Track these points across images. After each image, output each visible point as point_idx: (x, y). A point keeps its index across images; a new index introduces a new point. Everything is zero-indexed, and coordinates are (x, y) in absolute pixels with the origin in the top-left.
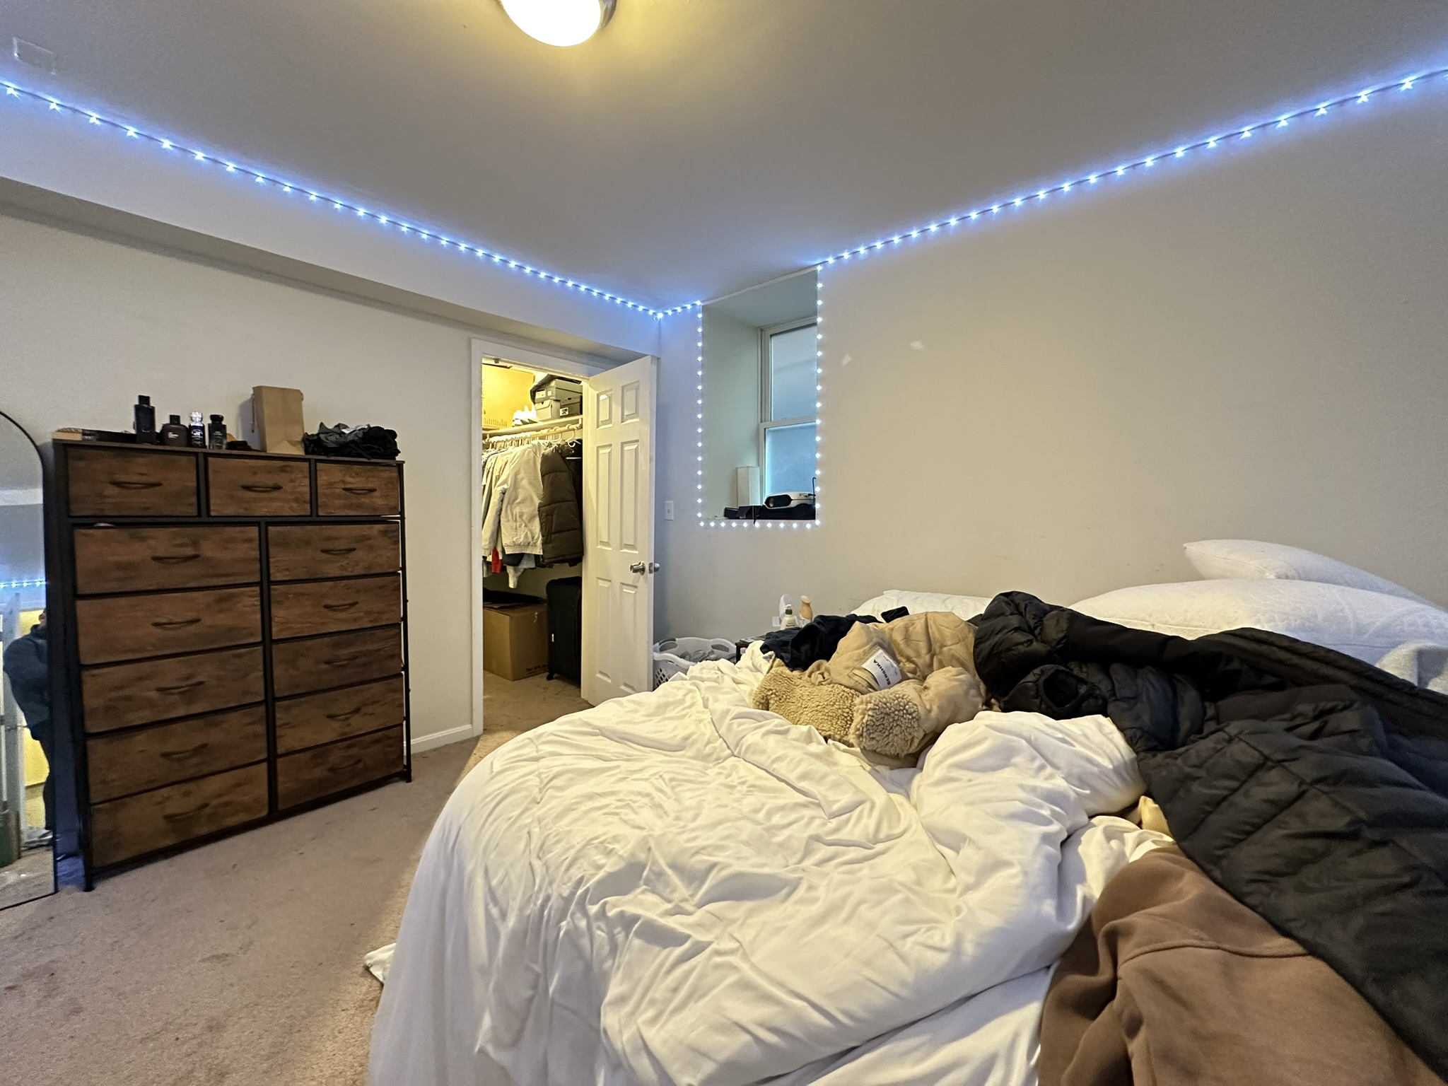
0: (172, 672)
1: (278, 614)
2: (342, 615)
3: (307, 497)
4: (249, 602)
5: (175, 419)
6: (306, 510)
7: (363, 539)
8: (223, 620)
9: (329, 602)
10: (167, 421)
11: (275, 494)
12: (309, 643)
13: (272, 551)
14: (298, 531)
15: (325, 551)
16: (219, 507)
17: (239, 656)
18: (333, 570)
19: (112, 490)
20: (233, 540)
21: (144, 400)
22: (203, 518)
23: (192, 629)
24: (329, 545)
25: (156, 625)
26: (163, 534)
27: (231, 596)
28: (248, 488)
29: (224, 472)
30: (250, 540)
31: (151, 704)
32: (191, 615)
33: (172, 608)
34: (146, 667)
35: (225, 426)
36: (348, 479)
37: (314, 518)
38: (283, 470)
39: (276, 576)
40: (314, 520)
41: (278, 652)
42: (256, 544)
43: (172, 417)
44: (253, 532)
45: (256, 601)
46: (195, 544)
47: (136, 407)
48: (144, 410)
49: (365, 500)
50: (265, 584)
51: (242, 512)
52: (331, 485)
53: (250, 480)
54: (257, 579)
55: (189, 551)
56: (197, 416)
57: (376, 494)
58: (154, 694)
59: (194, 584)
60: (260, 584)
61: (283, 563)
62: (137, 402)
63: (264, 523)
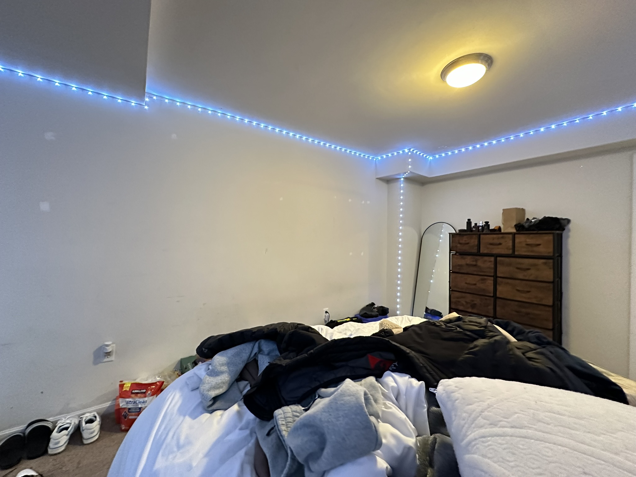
0: (469, 297)
1: (499, 288)
2: (524, 295)
3: (511, 247)
4: (490, 282)
5: (476, 224)
6: (510, 252)
7: (535, 265)
8: (482, 286)
9: (518, 288)
10: (474, 225)
11: (500, 246)
12: (509, 302)
13: (498, 266)
14: (507, 260)
15: (518, 268)
16: (483, 250)
17: (486, 299)
18: (521, 276)
19: (459, 245)
20: (485, 261)
21: (469, 220)
22: (479, 254)
23: (473, 287)
24: (519, 266)
25: (466, 283)
26: (469, 257)
27: (484, 279)
28: (491, 244)
29: (485, 239)
30: (491, 261)
31: (463, 305)
32: (474, 283)
33: (471, 279)
34: (463, 294)
35: (489, 225)
36: (528, 240)
37: (513, 255)
38: (502, 238)
39: (499, 275)
40: (513, 256)
41: (499, 302)
42: (493, 263)
43: (475, 224)
44: (492, 259)
45: (492, 282)
46: (476, 261)
47: (467, 222)
48: (469, 222)
49: (536, 249)
50: (495, 277)
51: (489, 252)
52: (520, 243)
53: (491, 241)
54: (492, 274)
55: (474, 263)
56: (481, 222)
57: (541, 246)
58: (464, 303)
59: (475, 273)
60: (493, 276)
61: (502, 271)
62: (467, 221)
63: (496, 256)
